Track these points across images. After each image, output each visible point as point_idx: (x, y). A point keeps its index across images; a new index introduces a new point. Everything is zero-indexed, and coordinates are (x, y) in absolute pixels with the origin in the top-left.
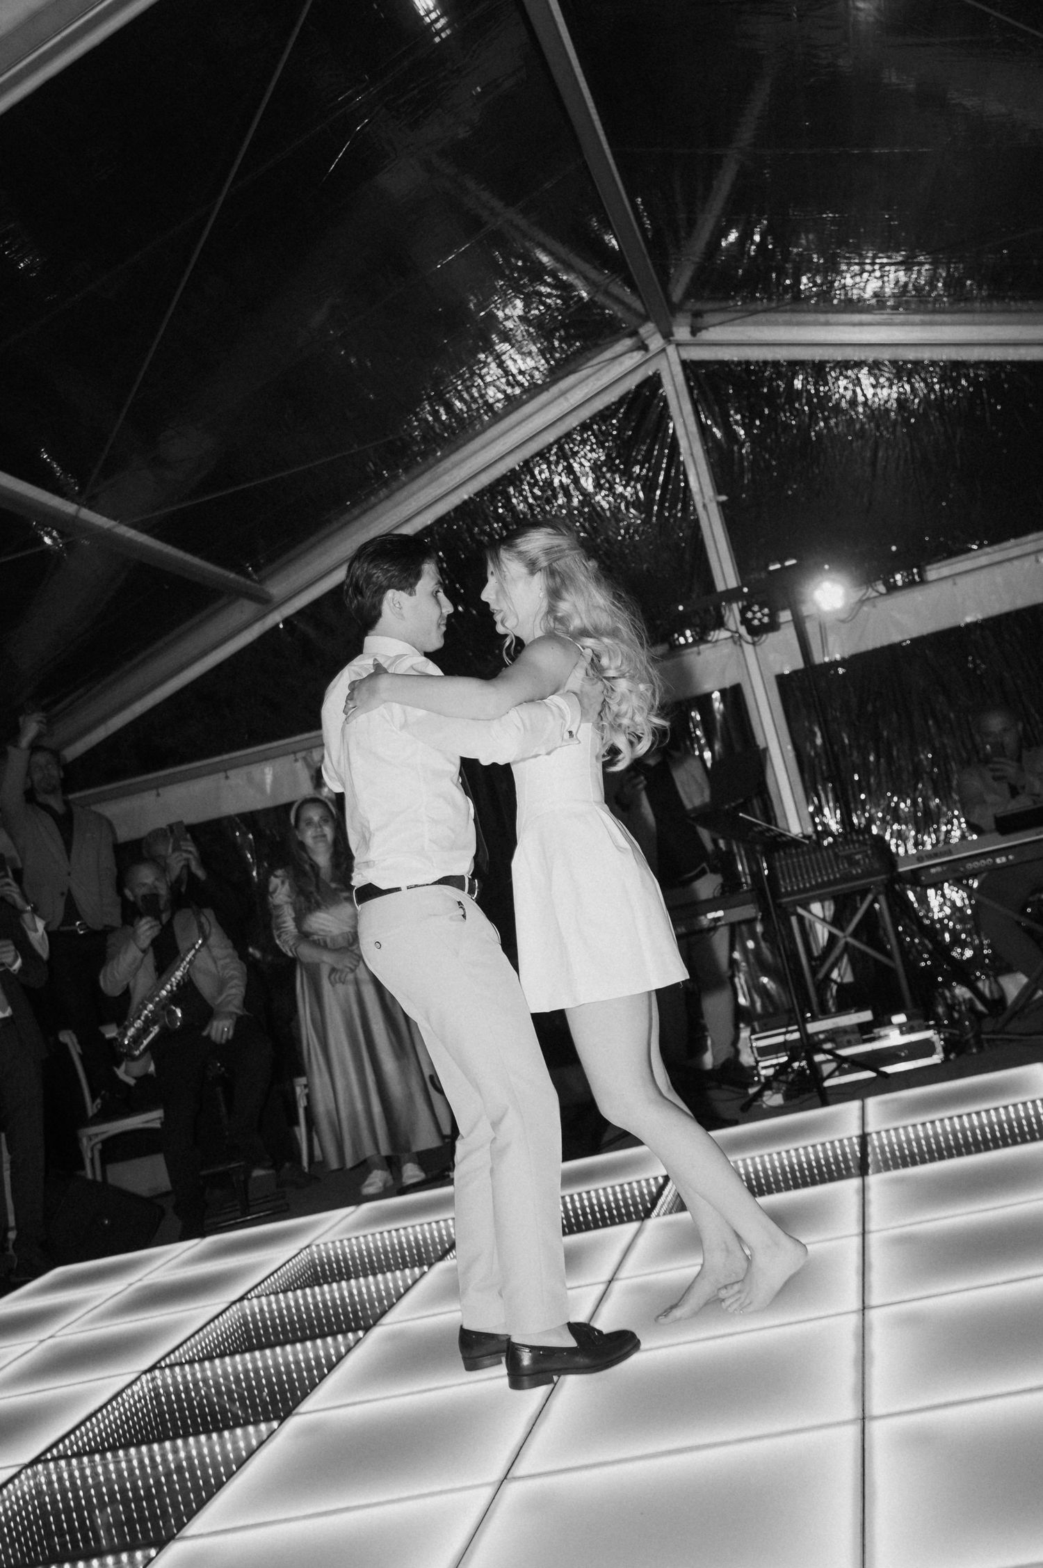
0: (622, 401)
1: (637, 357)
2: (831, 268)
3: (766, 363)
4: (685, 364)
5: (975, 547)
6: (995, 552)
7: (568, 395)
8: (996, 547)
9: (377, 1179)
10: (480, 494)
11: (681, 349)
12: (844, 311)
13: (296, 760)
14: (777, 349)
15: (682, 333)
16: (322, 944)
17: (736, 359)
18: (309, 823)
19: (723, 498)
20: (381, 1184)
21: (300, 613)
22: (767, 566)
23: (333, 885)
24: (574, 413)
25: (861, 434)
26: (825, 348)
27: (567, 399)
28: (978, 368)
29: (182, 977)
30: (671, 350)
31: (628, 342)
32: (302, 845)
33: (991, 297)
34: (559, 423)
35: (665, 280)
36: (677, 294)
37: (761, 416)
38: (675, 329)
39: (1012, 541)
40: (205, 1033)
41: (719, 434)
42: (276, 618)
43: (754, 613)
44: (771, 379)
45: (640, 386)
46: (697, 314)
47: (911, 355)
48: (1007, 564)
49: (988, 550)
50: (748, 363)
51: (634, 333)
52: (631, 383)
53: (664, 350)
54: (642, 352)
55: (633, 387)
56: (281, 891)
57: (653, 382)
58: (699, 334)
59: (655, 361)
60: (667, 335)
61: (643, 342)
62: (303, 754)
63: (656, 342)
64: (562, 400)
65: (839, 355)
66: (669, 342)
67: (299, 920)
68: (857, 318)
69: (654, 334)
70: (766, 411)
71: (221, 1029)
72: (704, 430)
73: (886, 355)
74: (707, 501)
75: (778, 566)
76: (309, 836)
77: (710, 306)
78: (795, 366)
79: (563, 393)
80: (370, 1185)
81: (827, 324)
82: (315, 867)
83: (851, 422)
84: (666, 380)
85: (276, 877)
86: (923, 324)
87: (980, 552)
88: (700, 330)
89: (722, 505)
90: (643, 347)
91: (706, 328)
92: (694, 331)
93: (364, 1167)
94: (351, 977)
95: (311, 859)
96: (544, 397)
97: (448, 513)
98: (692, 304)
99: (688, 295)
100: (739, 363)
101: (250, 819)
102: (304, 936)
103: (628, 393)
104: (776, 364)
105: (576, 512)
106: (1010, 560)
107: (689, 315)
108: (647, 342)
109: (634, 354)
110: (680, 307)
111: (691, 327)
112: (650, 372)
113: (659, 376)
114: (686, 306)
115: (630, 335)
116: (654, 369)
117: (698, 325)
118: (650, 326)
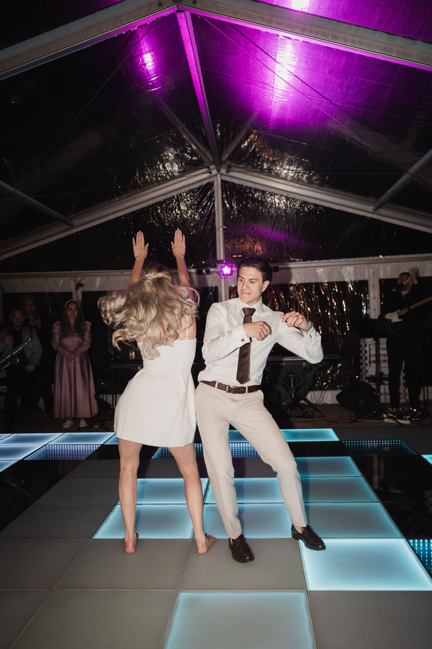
0: (200, 187)
1: (207, 175)
2: (274, 163)
3: (247, 187)
4: (222, 181)
5: (298, 261)
6: (303, 263)
7: (183, 182)
8: (304, 262)
9: (68, 424)
10: (149, 207)
11: (222, 175)
12: (275, 177)
13: (71, 279)
14: (252, 184)
15: (223, 171)
16: (66, 348)
17: (238, 183)
18: (71, 309)
19: (225, 227)
20: (69, 425)
21: (82, 232)
22: (233, 255)
23: (73, 330)
24: (184, 188)
25: (272, 217)
26: (266, 187)
28: (311, 205)
29: (22, 349)
30: (219, 176)
31: (206, 170)
32: (67, 315)
33: (320, 185)
34: (178, 190)
35: (221, 154)
36: (225, 156)
37: (242, 204)
38: (221, 169)
39: (309, 261)
40: (25, 368)
41: (228, 206)
42: (74, 231)
43: (225, 269)
44: (248, 193)
45: (207, 184)
46: (229, 166)
47: (292, 196)
48: (306, 268)
49: (301, 262)
50: (242, 186)
51: (209, 168)
52: (204, 183)
53: (216, 175)
54: (210, 174)
55: (205, 184)
56: (57, 328)
57: (211, 185)
58: (228, 173)
59: (213, 177)
60: (219, 171)
61: (210, 171)
62: (74, 278)
63: (214, 172)
64: (181, 183)
65: (271, 190)
66: (219, 173)
67: (60, 339)
68: (278, 180)
69: (214, 169)
70: (244, 203)
71: (31, 368)
72: (224, 204)
73: (285, 194)
74: (219, 227)
75: (236, 256)
76: (69, 313)
77: (234, 165)
78: (256, 190)
79: (182, 181)
80: (66, 425)
81: (268, 180)
82: (69, 323)
83: (269, 212)
84: (215, 184)
85: (56, 323)
86: (298, 187)
87: (299, 263)
88: (229, 172)
89: (224, 229)
90: (211, 173)
91: (231, 172)
92: (227, 172)
93: (66, 419)
94: (73, 360)
95: (68, 320)
96: (175, 181)
97: (137, 210)
98: (228, 163)
99: (228, 159)
100: (239, 185)
101: (52, 295)
102: (61, 344)
103: (202, 186)
104: (251, 188)
105: (178, 220)
106: (307, 267)
107: (226, 166)
108: (212, 171)
109: (207, 174)
110: (225, 163)
111: (227, 170)
112: (211, 181)
113: (213, 183)
114: (227, 163)
115: (207, 168)
116: (212, 180)
117: (229, 170)
118: (213, 166)
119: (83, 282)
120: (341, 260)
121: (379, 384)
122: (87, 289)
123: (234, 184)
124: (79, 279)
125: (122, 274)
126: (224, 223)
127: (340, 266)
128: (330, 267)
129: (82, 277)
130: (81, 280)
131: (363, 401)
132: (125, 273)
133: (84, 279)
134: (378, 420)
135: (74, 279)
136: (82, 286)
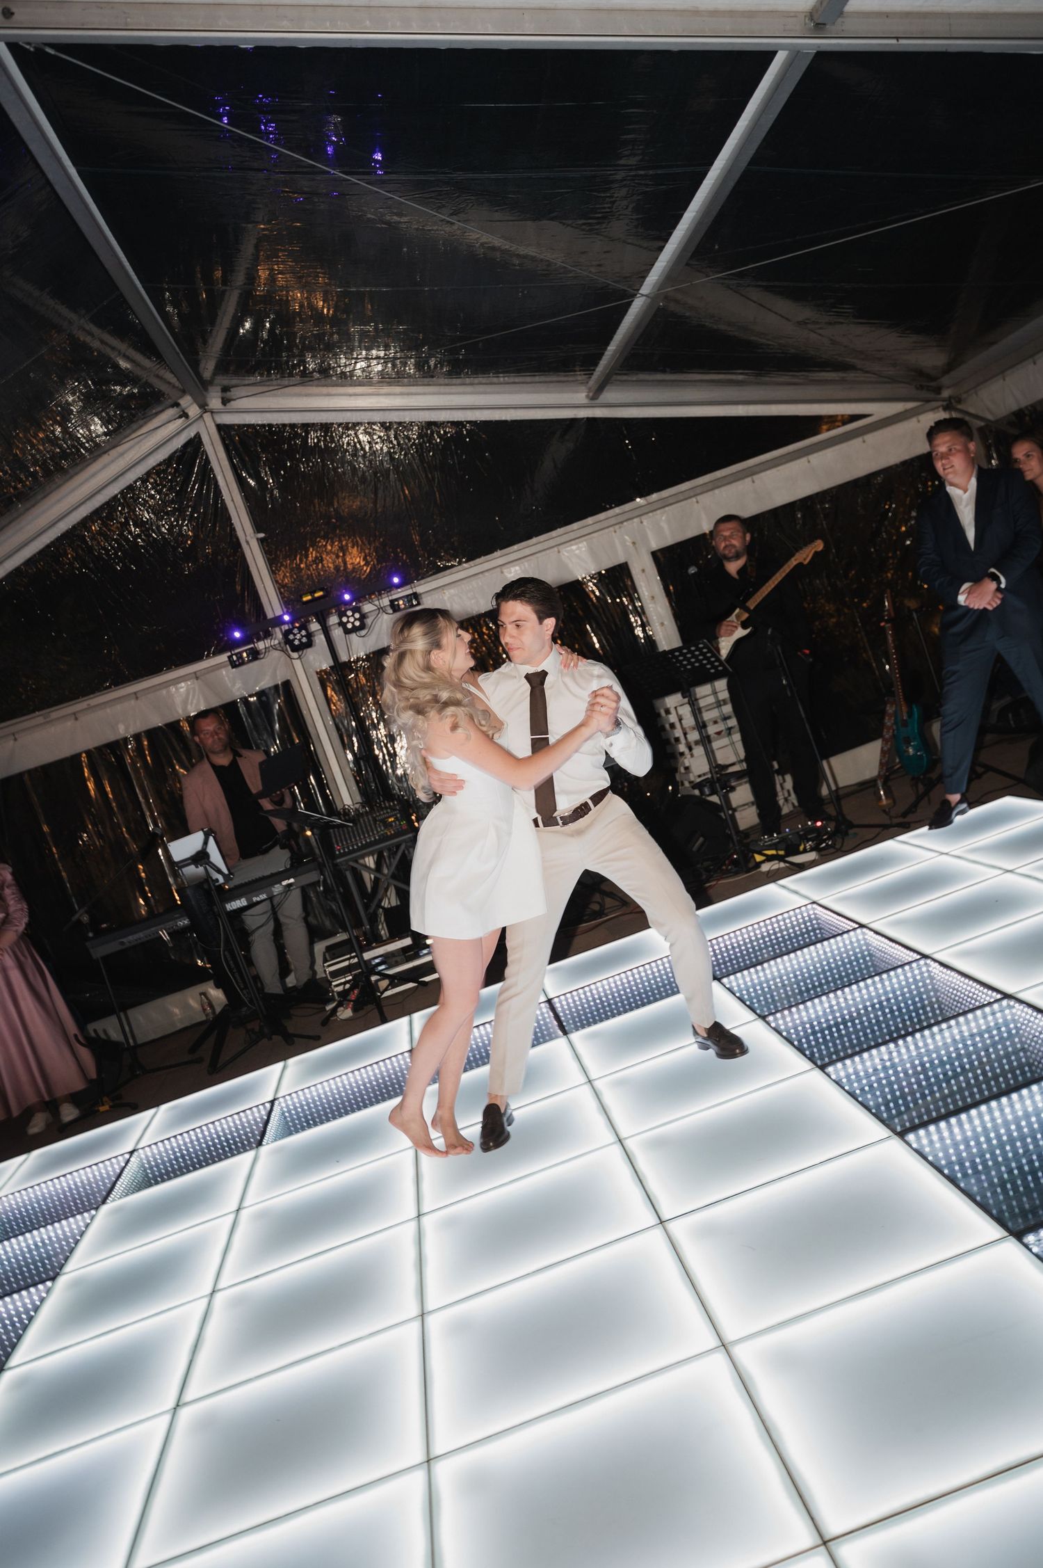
0: (172, 458)
1: (179, 423)
3: (284, 425)
4: (220, 428)
5: (456, 564)
6: (469, 567)
7: (125, 456)
8: (472, 563)
9: (39, 1122)
11: (215, 416)
12: (342, 385)
14: (292, 414)
15: (215, 402)
17: (260, 422)
19: (262, 535)
20: (42, 1124)
22: (301, 597)
24: (133, 469)
25: (363, 480)
26: (330, 413)
28: (446, 427)
30: (207, 416)
31: (171, 412)
33: (450, 374)
34: (120, 478)
35: (195, 364)
36: (208, 368)
37: (285, 468)
38: (208, 400)
39: (483, 558)
41: (252, 483)
43: (295, 635)
44: (290, 439)
45: (186, 445)
46: (225, 389)
47: (394, 417)
48: (481, 575)
49: (465, 565)
50: (270, 426)
51: (177, 405)
52: (178, 443)
53: (201, 416)
54: (183, 418)
55: (180, 447)
57: (195, 444)
58: (228, 404)
59: (195, 425)
60: (203, 406)
61: (183, 411)
63: (194, 411)
64: (120, 459)
65: (342, 418)
66: (206, 411)
68: (351, 390)
69: (192, 404)
70: (289, 464)
72: (241, 482)
73: (377, 417)
74: (248, 538)
75: (309, 598)
77: (234, 382)
78: (307, 427)
80: (34, 1127)
81: (329, 395)
83: (354, 469)
84: (205, 439)
86: (402, 394)
87: (459, 568)
88: (229, 400)
89: (261, 541)
90: (186, 415)
91: (235, 399)
92: (225, 401)
96: (106, 458)
97: (35, 555)
98: (223, 380)
99: (215, 374)
100: (263, 426)
103: (176, 452)
104: (293, 426)
105: (143, 550)
107: (219, 388)
108: (187, 411)
109: (177, 421)
110: (211, 382)
111: (223, 398)
112: (192, 435)
113: (200, 438)
114: (216, 382)
115: (172, 406)
116: (195, 433)
117: (228, 397)
118: (188, 398)
120: (554, 533)
121: (725, 791)
123: (250, 427)
125: (48, 720)
126: (258, 528)
127: (556, 549)
128: (533, 558)
131: (701, 839)
134: (747, 872)
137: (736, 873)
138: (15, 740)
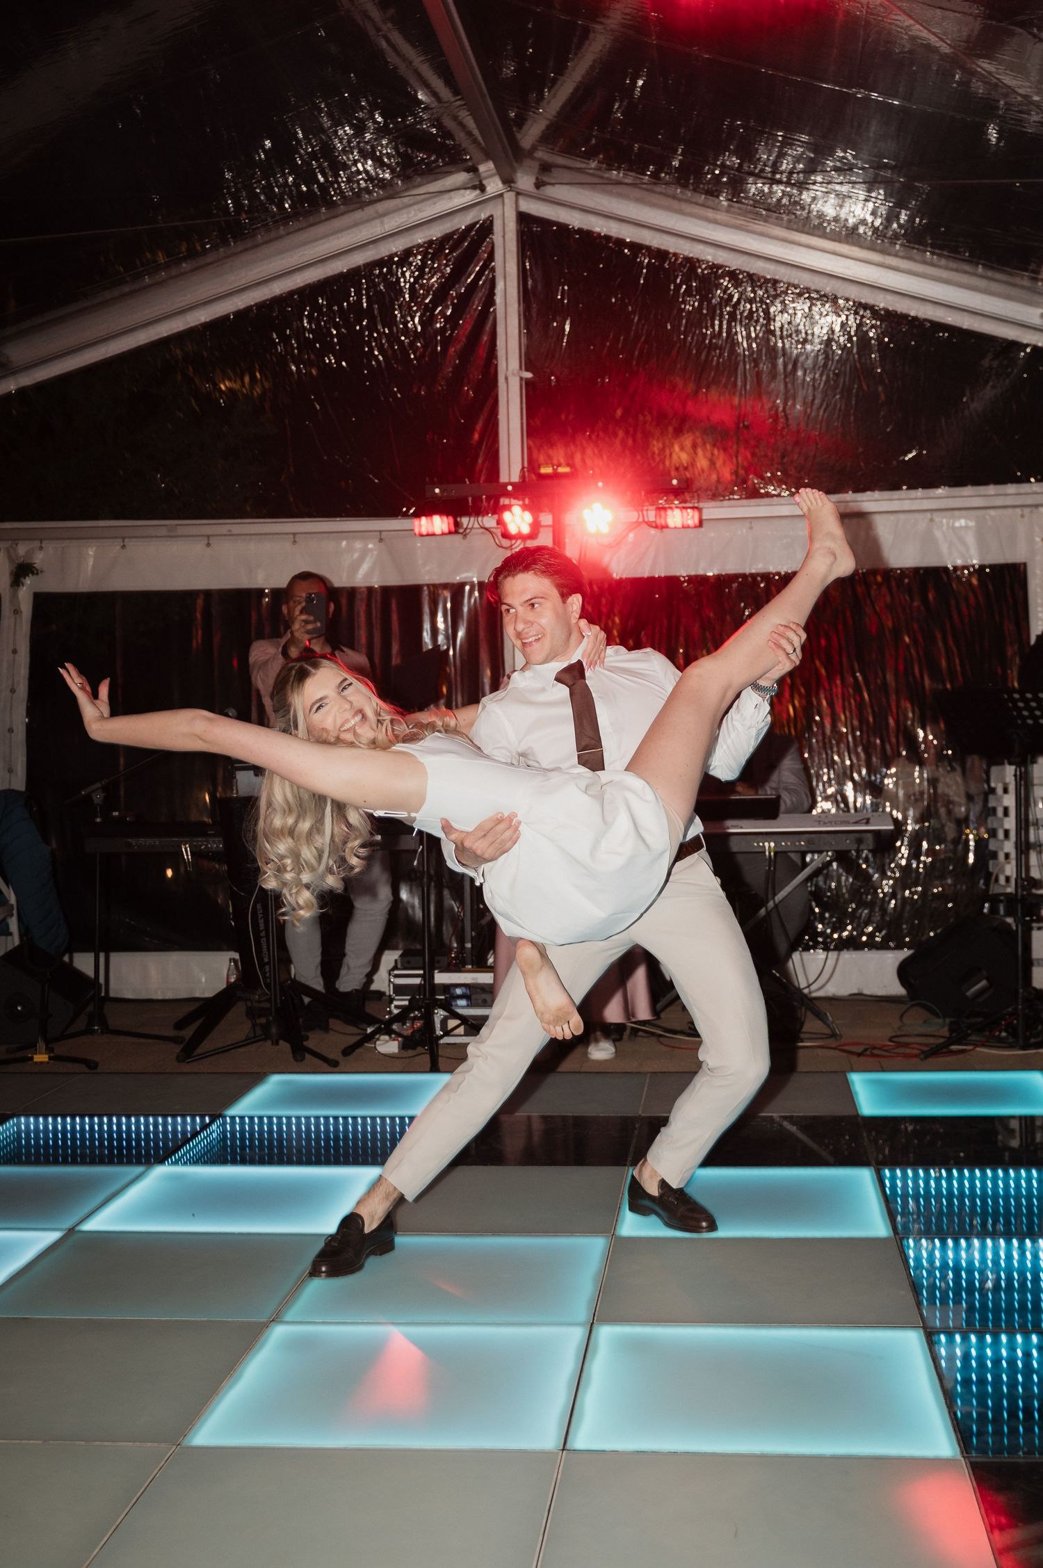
0: (445, 238)
1: (470, 196)
3: (609, 238)
4: (521, 217)
5: (774, 491)
7: (386, 219)
11: (521, 198)
14: (624, 227)
15: (525, 181)
17: (577, 225)
19: (529, 375)
22: (540, 467)
24: (390, 240)
26: (673, 238)
27: (382, 223)
30: (509, 197)
31: (461, 177)
34: (370, 247)
35: (515, 125)
36: (532, 132)
38: (518, 176)
43: (514, 515)
44: (610, 258)
45: (469, 229)
46: (546, 168)
50: (590, 233)
51: (473, 169)
52: (462, 222)
53: (501, 196)
54: (478, 192)
55: (462, 227)
57: (482, 230)
58: (542, 188)
59: (490, 204)
60: (508, 181)
61: (480, 181)
62: (7, 545)
63: (494, 185)
64: (377, 222)
66: (509, 189)
69: (494, 175)
74: (509, 373)
75: (550, 471)
77: (560, 160)
78: (638, 249)
84: (498, 227)
87: (778, 500)
88: (546, 184)
89: (525, 382)
90: (482, 188)
91: (553, 184)
92: (539, 184)
96: (358, 215)
98: (542, 154)
99: (542, 141)
100: (580, 231)
103: (454, 233)
104: (620, 242)
107: (536, 165)
108: (484, 182)
109: (468, 192)
110: (530, 154)
111: (537, 179)
112: (483, 216)
113: (492, 222)
114: (539, 154)
115: (468, 170)
116: (488, 214)
117: (545, 179)
118: (491, 165)
119: (38, 559)
121: (1028, 918)
122: (50, 584)
123: (563, 228)
124: (22, 549)
125: (172, 534)
126: (529, 361)
127: (928, 515)
128: (892, 517)
129: (37, 544)
130: (30, 553)
131: (984, 983)
132: (181, 531)
133: (41, 548)
134: (1023, 1048)
135: (8, 550)
136: (33, 574)
137: (1011, 1047)
138: (124, 547)
